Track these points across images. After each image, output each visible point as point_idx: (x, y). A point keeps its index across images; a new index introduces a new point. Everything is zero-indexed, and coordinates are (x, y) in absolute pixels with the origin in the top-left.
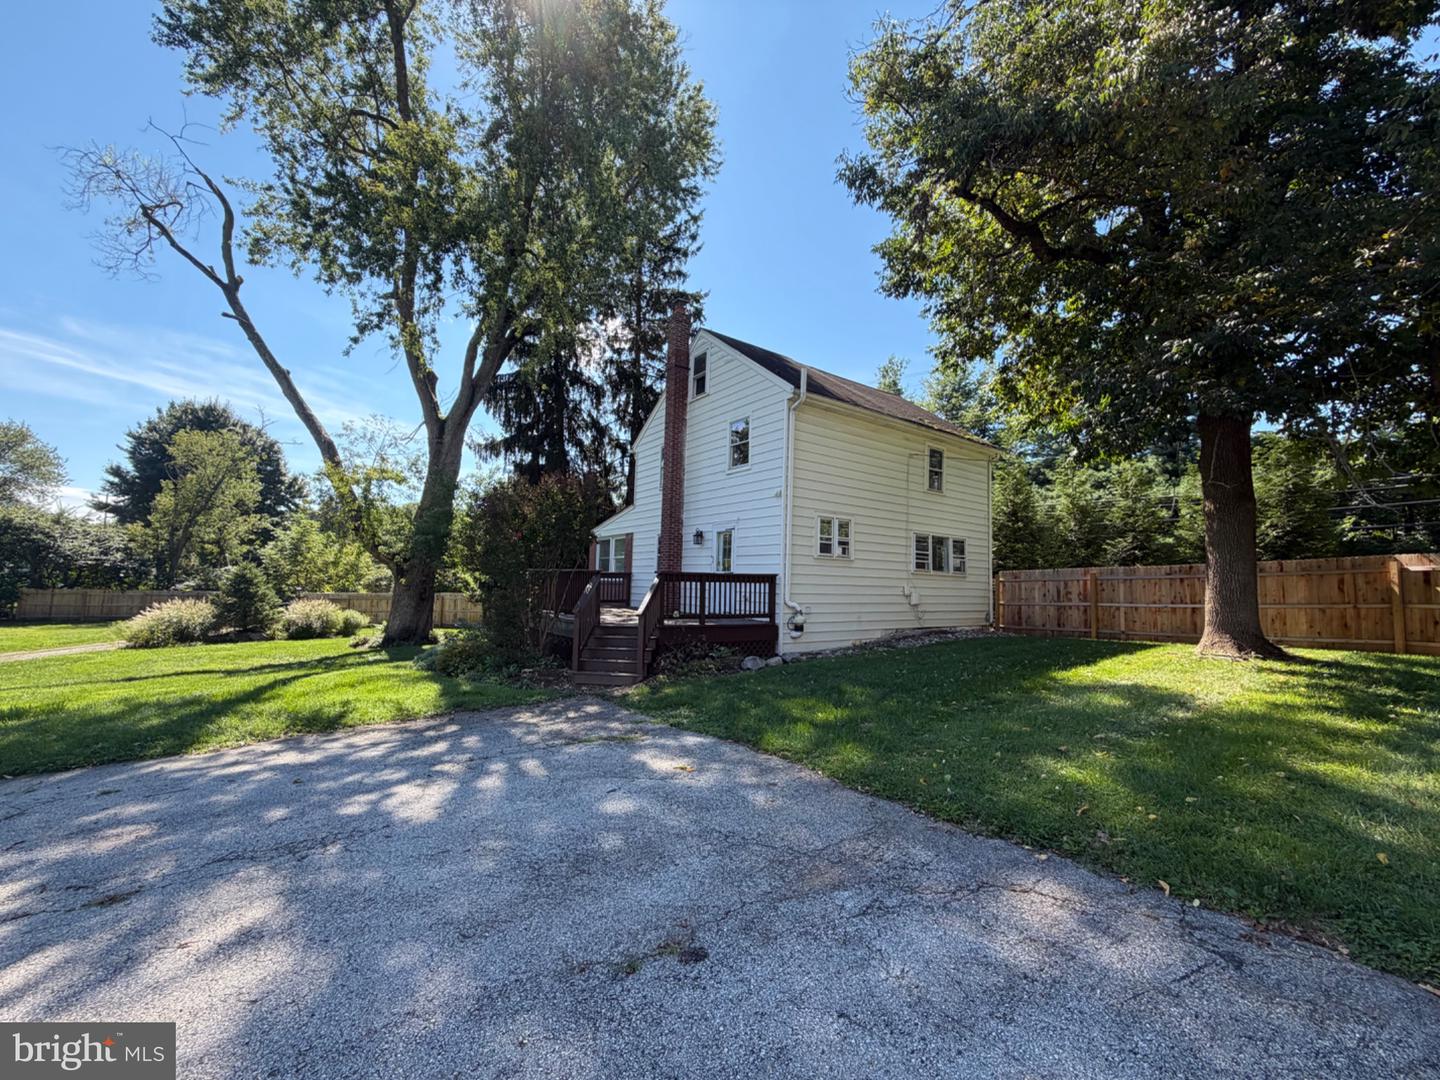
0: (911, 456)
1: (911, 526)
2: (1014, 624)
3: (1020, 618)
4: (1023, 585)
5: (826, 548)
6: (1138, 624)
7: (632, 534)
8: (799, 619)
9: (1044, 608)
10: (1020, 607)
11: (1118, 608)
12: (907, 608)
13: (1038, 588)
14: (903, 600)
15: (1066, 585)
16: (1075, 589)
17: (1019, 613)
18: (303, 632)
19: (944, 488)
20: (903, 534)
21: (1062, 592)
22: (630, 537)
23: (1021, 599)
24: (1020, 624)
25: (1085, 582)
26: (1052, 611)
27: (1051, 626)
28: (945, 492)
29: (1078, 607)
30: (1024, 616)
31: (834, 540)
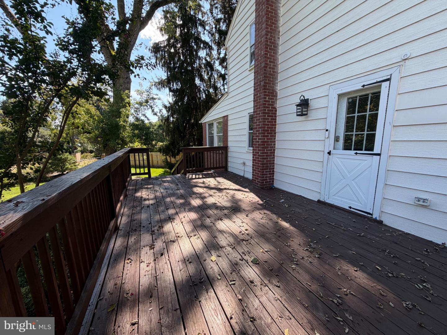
7: (227, 116)
22: (226, 118)
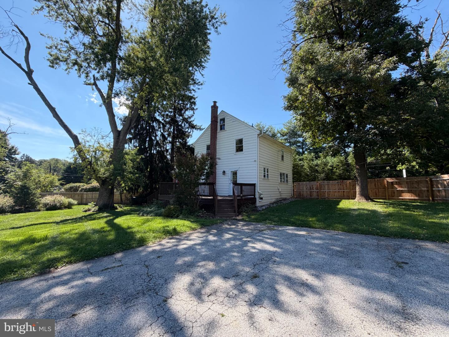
0: (278, 151)
1: (279, 170)
2: (298, 196)
3: (300, 194)
4: (301, 186)
5: (264, 176)
6: (331, 195)
8: (262, 196)
9: (307, 192)
10: (300, 192)
11: (326, 191)
12: (278, 193)
13: (305, 187)
14: (278, 190)
15: (312, 186)
16: (315, 187)
17: (300, 193)
18: (53, 208)
19: (284, 159)
20: (277, 172)
21: (311, 188)
23: (300, 190)
24: (300, 196)
25: (317, 185)
26: (309, 193)
27: (309, 197)
28: (284, 161)
29: (315, 192)
30: (301, 194)
31: (266, 174)
